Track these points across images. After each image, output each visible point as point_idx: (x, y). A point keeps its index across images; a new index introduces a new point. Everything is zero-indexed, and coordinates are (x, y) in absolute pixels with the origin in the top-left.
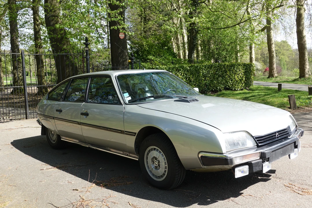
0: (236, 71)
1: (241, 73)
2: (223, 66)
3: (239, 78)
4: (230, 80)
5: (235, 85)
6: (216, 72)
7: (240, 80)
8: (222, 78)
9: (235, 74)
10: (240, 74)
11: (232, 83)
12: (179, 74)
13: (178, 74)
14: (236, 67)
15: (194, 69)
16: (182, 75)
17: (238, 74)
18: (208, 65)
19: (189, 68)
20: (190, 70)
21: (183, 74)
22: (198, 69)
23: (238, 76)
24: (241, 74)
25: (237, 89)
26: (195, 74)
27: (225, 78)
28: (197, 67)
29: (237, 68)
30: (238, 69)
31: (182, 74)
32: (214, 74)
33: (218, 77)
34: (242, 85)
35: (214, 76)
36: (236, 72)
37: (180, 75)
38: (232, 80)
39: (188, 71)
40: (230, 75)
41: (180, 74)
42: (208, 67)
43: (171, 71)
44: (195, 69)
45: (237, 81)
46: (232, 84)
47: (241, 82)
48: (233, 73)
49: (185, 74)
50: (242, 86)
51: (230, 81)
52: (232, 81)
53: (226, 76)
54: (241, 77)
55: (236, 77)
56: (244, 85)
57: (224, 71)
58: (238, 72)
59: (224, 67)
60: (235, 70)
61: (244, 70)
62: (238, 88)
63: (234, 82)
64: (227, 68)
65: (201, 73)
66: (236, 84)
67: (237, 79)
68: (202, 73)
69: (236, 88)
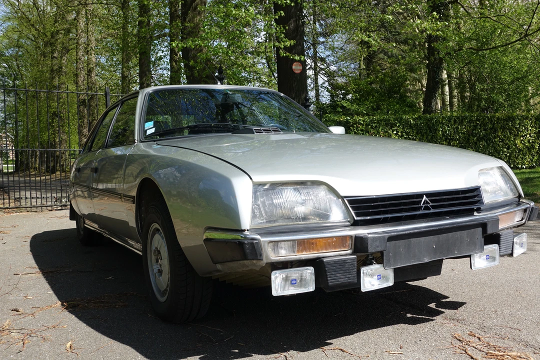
0: (518, 130)
1: (530, 134)
2: (488, 119)
3: (525, 145)
4: (505, 148)
5: (517, 158)
6: (473, 130)
7: (527, 147)
8: (487, 143)
9: (516, 136)
10: (528, 136)
11: (508, 153)
12: (393, 132)
13: (390, 132)
14: (518, 122)
15: (423, 123)
16: (400, 134)
17: (523, 136)
18: (456, 116)
19: (413, 120)
20: (416, 125)
21: (401, 132)
22: (433, 124)
23: (522, 140)
24: (530, 136)
25: (520, 166)
26: (426, 133)
27: (493, 143)
28: (432, 119)
29: (519, 124)
30: (523, 126)
31: (398, 132)
32: (469, 135)
33: (477, 140)
34: (533, 158)
35: (468, 139)
36: (518, 133)
37: (395, 134)
38: (509, 147)
39: (411, 126)
40: (505, 136)
41: (395, 132)
42: (455, 121)
43: (376, 126)
44: (427, 123)
45: (520, 150)
46: (508, 155)
47: (530, 151)
48: (510, 133)
49: (406, 132)
50: (532, 161)
51: (505, 150)
52: (508, 149)
53: (496, 140)
54: (529, 142)
55: (518, 142)
56: (536, 158)
57: (491, 129)
58: (522, 131)
59: (492, 121)
60: (516, 128)
61: (536, 128)
62: (523, 164)
63: (512, 152)
64: (497, 122)
65: (439, 131)
66: (518, 156)
67: (521, 145)
68: (442, 131)
69: (518, 164)
